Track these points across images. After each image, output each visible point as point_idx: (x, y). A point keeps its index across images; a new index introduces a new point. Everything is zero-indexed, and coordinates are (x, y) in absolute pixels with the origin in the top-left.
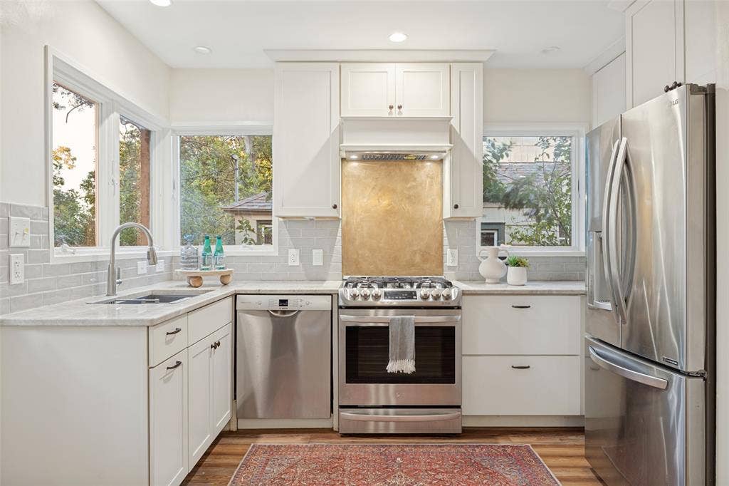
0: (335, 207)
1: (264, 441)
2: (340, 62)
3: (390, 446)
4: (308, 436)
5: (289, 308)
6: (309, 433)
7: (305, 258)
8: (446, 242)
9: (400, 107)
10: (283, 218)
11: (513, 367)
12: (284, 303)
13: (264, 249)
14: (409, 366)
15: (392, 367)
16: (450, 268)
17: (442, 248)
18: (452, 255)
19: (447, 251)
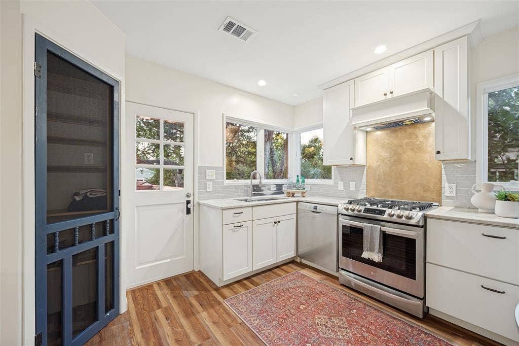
0: (351, 159)
1: (305, 272)
2: (354, 78)
3: (360, 302)
4: (325, 277)
5: (317, 211)
6: (326, 275)
7: (347, 186)
8: (444, 178)
9: (392, 93)
10: (336, 166)
11: (482, 286)
12: (315, 208)
13: (326, 181)
14: (377, 257)
15: (365, 255)
16: (447, 197)
17: (441, 182)
18: (450, 188)
19: (446, 185)
